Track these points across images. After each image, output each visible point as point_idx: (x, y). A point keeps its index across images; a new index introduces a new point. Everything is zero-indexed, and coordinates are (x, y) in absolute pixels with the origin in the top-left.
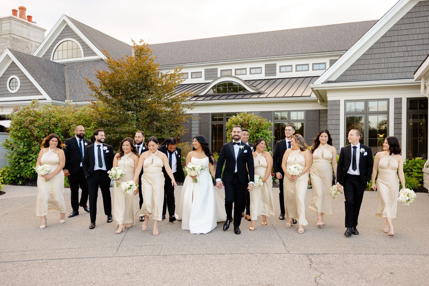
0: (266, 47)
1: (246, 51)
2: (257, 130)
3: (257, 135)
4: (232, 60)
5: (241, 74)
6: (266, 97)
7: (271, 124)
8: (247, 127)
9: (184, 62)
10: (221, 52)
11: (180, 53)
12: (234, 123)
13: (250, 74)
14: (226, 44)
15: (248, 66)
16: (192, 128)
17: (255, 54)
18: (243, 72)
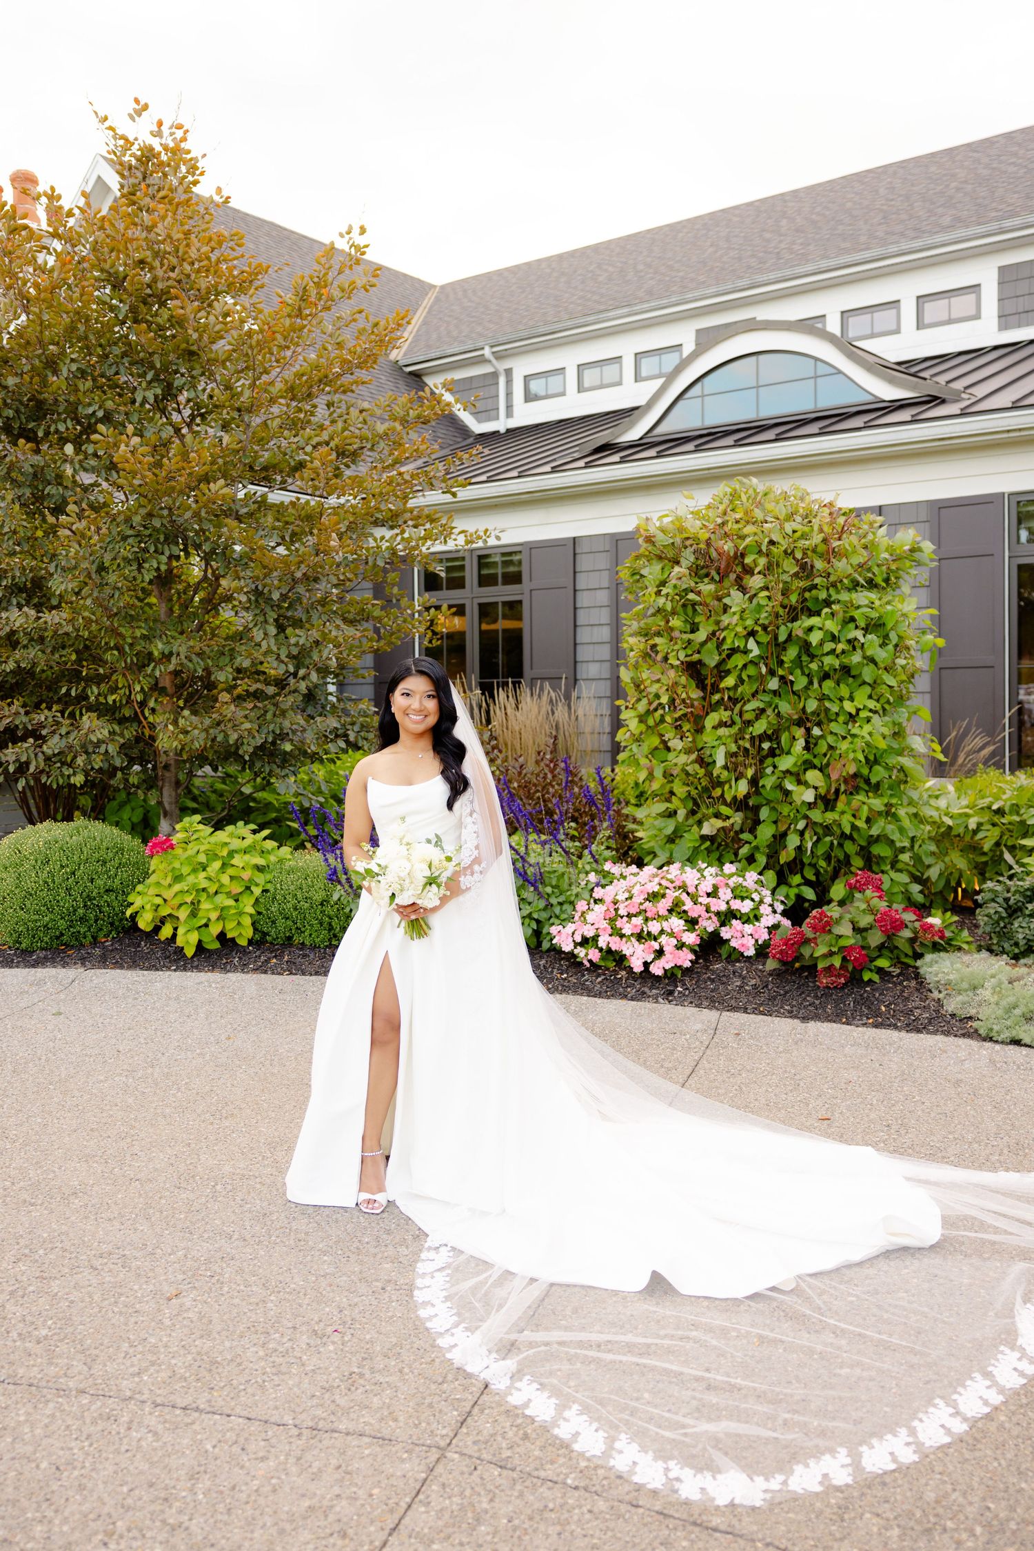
0: (1010, 183)
1: (904, 217)
2: (805, 590)
3: (799, 627)
4: (824, 264)
5: (873, 336)
6: (963, 414)
7: (920, 549)
8: (733, 576)
9: (602, 307)
10: (781, 242)
11: (601, 279)
12: (660, 558)
13: (920, 325)
14: (818, 209)
15: (906, 290)
16: (580, 613)
17: (946, 221)
18: (884, 319)
